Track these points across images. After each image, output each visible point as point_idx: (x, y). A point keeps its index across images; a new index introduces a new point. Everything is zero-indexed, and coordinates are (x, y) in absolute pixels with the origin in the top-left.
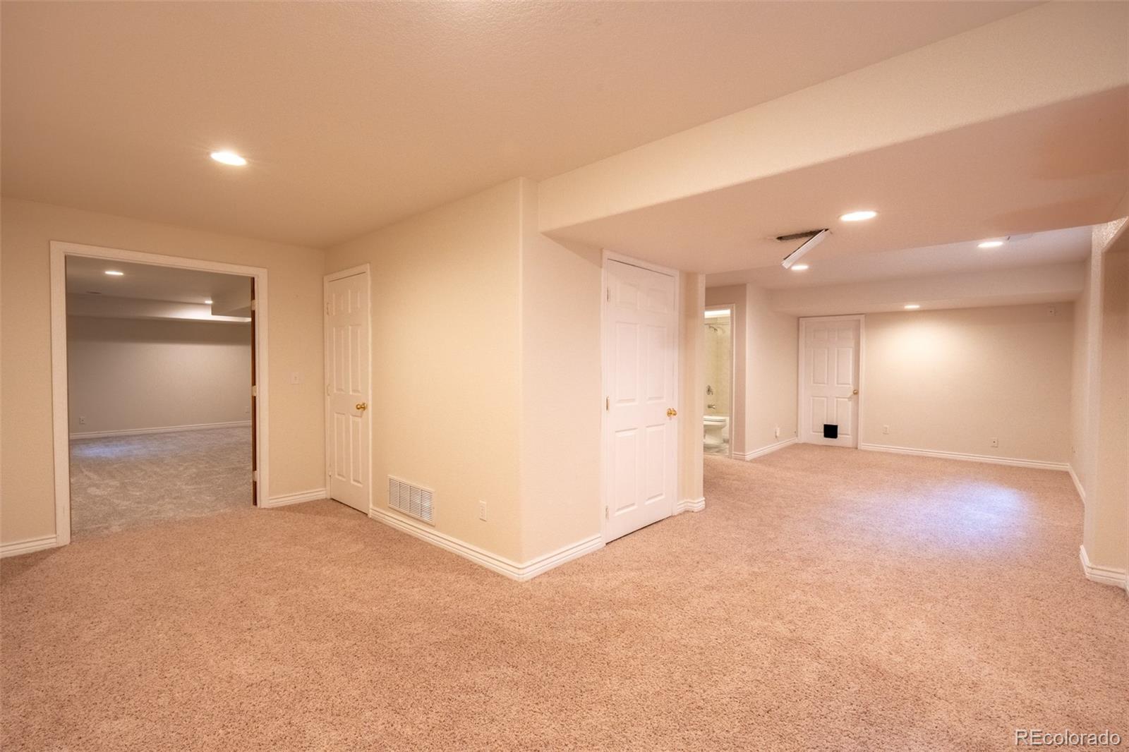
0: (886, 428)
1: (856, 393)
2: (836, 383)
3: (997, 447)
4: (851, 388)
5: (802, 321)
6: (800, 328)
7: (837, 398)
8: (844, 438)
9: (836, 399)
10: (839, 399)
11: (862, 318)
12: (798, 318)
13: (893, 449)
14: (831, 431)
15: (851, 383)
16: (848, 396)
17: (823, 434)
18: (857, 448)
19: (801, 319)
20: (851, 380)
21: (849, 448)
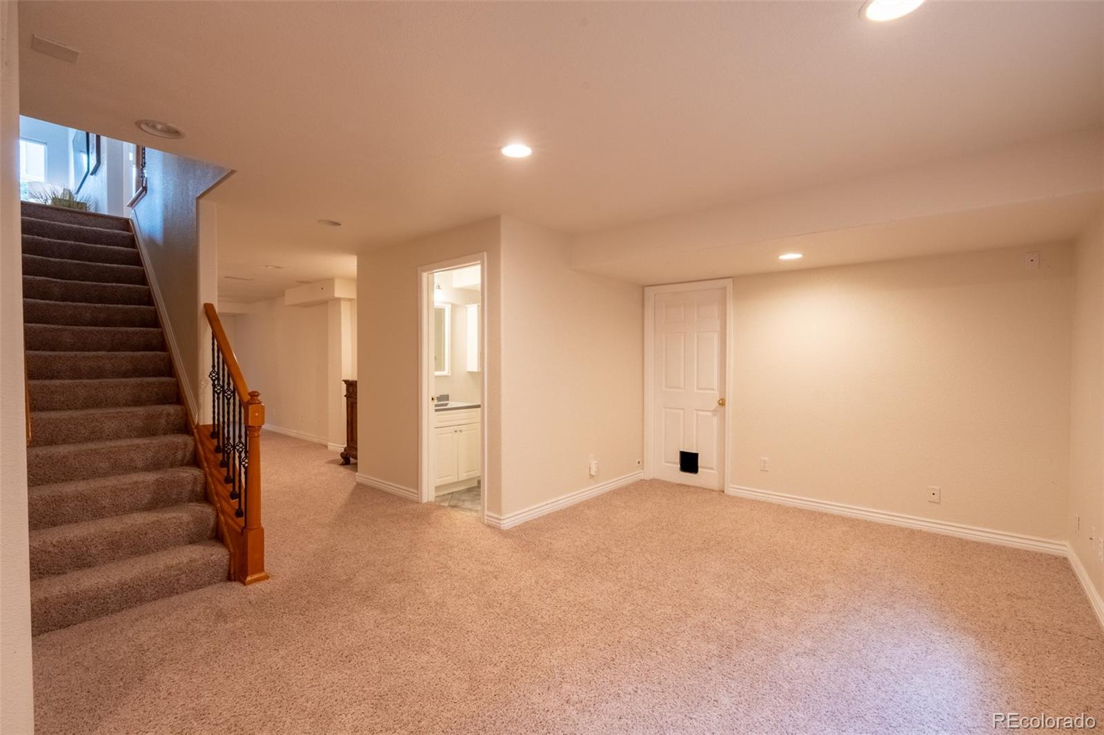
0: (765, 462)
1: (722, 403)
2: (695, 388)
3: (939, 503)
4: (716, 396)
5: (649, 292)
6: (646, 303)
7: (697, 410)
8: (706, 475)
9: (695, 412)
10: (699, 413)
11: (729, 283)
12: (643, 287)
13: (775, 497)
14: (689, 462)
15: (716, 389)
16: (712, 410)
17: (679, 466)
18: (723, 492)
19: (646, 289)
20: (715, 384)
21: (713, 491)
